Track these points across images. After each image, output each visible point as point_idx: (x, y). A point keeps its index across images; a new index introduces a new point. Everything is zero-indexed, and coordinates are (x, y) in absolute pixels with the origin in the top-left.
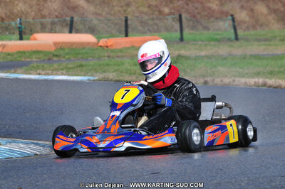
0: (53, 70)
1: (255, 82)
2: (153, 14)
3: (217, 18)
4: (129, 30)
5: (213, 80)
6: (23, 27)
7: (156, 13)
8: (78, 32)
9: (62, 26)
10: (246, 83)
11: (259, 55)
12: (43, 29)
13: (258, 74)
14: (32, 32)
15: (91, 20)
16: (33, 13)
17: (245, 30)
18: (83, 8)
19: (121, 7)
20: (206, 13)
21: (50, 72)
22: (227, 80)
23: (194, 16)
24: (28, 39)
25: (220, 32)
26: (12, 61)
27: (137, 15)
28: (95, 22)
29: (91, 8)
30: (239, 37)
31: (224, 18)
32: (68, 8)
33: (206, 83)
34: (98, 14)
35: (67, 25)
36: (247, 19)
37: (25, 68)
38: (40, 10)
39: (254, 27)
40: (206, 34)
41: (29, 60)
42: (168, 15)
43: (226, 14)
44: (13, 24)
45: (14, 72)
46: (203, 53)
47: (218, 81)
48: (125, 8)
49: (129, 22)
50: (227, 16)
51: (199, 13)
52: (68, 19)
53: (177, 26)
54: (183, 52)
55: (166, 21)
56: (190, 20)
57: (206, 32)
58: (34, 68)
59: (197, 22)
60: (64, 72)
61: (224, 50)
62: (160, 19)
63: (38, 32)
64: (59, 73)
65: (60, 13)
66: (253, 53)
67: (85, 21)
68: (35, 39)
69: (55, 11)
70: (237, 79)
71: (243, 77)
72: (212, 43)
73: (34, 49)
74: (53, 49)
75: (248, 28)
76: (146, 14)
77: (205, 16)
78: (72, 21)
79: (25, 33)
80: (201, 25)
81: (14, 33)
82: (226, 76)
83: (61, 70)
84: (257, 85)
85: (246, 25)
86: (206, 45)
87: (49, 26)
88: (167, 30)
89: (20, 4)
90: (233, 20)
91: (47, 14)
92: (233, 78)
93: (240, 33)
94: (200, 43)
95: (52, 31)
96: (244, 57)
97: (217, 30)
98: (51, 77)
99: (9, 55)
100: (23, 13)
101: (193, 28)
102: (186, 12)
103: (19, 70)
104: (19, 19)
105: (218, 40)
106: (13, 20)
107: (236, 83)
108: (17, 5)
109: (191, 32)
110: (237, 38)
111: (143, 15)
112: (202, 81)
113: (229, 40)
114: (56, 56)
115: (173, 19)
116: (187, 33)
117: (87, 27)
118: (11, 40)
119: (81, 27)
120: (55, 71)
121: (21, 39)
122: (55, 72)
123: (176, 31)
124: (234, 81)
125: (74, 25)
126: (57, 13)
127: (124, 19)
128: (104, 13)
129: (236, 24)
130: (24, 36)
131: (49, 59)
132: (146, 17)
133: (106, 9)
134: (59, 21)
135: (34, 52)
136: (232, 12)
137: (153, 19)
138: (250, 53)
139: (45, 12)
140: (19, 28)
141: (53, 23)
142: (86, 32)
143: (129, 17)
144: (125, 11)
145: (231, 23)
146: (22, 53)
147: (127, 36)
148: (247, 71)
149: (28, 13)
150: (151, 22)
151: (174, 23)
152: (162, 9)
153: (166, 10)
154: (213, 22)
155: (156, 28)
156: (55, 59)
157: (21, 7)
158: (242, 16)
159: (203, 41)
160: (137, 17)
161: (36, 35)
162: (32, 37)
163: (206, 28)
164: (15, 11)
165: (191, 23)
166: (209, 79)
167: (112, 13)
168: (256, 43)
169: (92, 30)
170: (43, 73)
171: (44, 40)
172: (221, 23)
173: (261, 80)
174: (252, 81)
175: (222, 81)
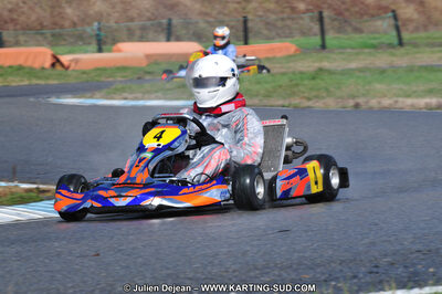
0: (144, 93)
1: (427, 104)
2: (282, 12)
3: (373, 16)
4: (250, 35)
5: (367, 102)
6: (102, 34)
7: (288, 10)
8: (178, 39)
9: (156, 31)
10: (412, 106)
11: (432, 66)
12: (131, 36)
13: (430, 92)
14: (115, 41)
15: (197, 23)
16: (116, 15)
17: (412, 32)
18: (186, 6)
19: (239, 3)
20: (357, 9)
21: (140, 95)
22: (386, 102)
23: (340, 14)
24: (110, 51)
25: (377, 36)
26: (87, 82)
27: (260, 13)
28: (202, 25)
29: (198, 6)
30: (405, 41)
31: (384, 15)
32: (165, 7)
33: (357, 106)
34: (206, 14)
35: (163, 30)
36: (416, 16)
37: (105, 91)
38: (125, 11)
39: (425, 28)
40: (358, 38)
41: (111, 79)
42: (304, 13)
43: (385, 9)
44: (88, 29)
45: (91, 97)
46: (353, 65)
47: (374, 103)
48: (244, 4)
49: (250, 24)
50: (386, 12)
51: (347, 10)
52: (165, 21)
53: (316, 28)
54: (326, 64)
55: (301, 22)
56: (335, 20)
57: (357, 36)
58: (117, 90)
59: (346, 21)
60: (159, 94)
61: (382, 60)
62: (293, 19)
63: (124, 41)
64: (153, 96)
65: (153, 14)
66: (424, 64)
67: (189, 23)
68: (119, 51)
69: (148, 11)
70: (400, 99)
71: (408, 96)
72: (367, 50)
73: (119, 65)
74: (144, 64)
75: (417, 29)
76: (273, 12)
77: (357, 12)
78: (170, 24)
79: (105, 43)
80: (350, 25)
81: (89, 44)
82: (385, 96)
83: (156, 92)
84: (429, 107)
85: (415, 25)
86: (357, 54)
87: (138, 33)
88: (303, 34)
89: (98, 3)
90: (395, 17)
91: (135, 15)
92: (395, 99)
93: (406, 36)
94: (349, 50)
95: (142, 39)
96: (411, 69)
97: (373, 32)
98: (141, 103)
99: (84, 73)
100: (102, 15)
101: (340, 30)
102: (328, 8)
103: (98, 94)
104: (96, 24)
105: (374, 47)
106: (89, 24)
107: (399, 105)
108: (94, 3)
109: (337, 35)
110: (401, 43)
111: (269, 14)
112: (351, 103)
113: (390, 46)
114: (149, 73)
115: (312, 18)
116: (331, 38)
117: (191, 32)
118: (86, 52)
119: (184, 32)
120: (147, 94)
121: (100, 50)
122: (146, 96)
123: (315, 35)
124: (396, 102)
125: (174, 29)
126: (148, 14)
127: (241, 19)
128: (214, 13)
129: (400, 23)
130: (104, 47)
131: (139, 78)
132: (273, 17)
133: (217, 6)
134: (152, 25)
135: (118, 68)
136: (393, 7)
137: (283, 19)
138: (419, 64)
139: (134, 13)
140: (98, 35)
141: (143, 28)
142: (190, 40)
143: (250, 17)
144: (244, 9)
145: (392, 22)
146: (101, 70)
147: (246, 43)
148: (415, 89)
149: (109, 15)
150: (279, 24)
151: (312, 24)
152: (296, 5)
153: (302, 6)
154: (367, 21)
155: (287, 31)
156: (148, 77)
157: (99, 6)
158: (408, 12)
159: (353, 48)
160: (260, 16)
161: (121, 46)
162: (114, 48)
163: (358, 30)
164: (91, 12)
165: (336, 23)
166: (361, 100)
167: (226, 12)
168: (428, 49)
169: (198, 37)
170: (130, 96)
171: (132, 51)
172: (379, 23)
173: (434, 101)
174: (422, 102)
175: (379, 103)
